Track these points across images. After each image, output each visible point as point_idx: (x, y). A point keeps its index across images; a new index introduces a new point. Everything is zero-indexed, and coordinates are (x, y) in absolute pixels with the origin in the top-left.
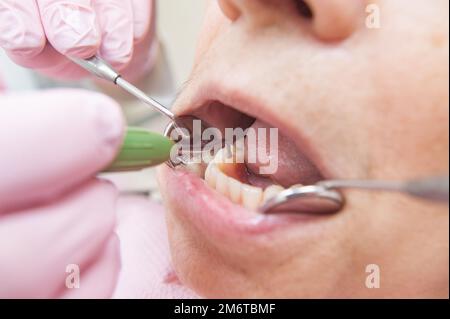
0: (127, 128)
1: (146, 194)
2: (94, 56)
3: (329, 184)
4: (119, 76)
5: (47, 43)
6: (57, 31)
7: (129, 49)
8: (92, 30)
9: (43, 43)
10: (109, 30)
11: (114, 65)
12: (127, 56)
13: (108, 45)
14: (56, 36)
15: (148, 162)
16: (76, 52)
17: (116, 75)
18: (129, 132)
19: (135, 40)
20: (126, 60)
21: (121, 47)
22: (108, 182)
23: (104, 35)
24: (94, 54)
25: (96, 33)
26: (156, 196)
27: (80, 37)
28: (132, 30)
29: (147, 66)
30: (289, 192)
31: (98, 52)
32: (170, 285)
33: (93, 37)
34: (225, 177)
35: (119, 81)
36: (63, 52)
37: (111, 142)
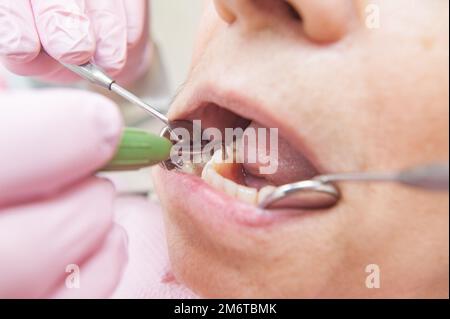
0: (124, 129)
1: (145, 195)
2: (88, 63)
3: (325, 178)
4: (113, 82)
5: (42, 50)
6: (52, 38)
7: (122, 55)
8: (86, 37)
9: (38, 49)
10: (103, 37)
11: (108, 71)
12: (121, 62)
13: (102, 52)
14: (51, 43)
15: (146, 161)
16: (71, 57)
17: (110, 82)
18: (127, 132)
19: (128, 44)
20: (120, 66)
21: (114, 54)
22: (107, 180)
23: (98, 41)
24: (88, 59)
25: (91, 39)
26: (153, 197)
27: (75, 43)
28: (125, 36)
29: (141, 69)
30: (287, 187)
31: (92, 58)
32: (168, 285)
33: (87, 43)
34: (221, 178)
35: (114, 86)
36: (58, 58)
37: (108, 140)
